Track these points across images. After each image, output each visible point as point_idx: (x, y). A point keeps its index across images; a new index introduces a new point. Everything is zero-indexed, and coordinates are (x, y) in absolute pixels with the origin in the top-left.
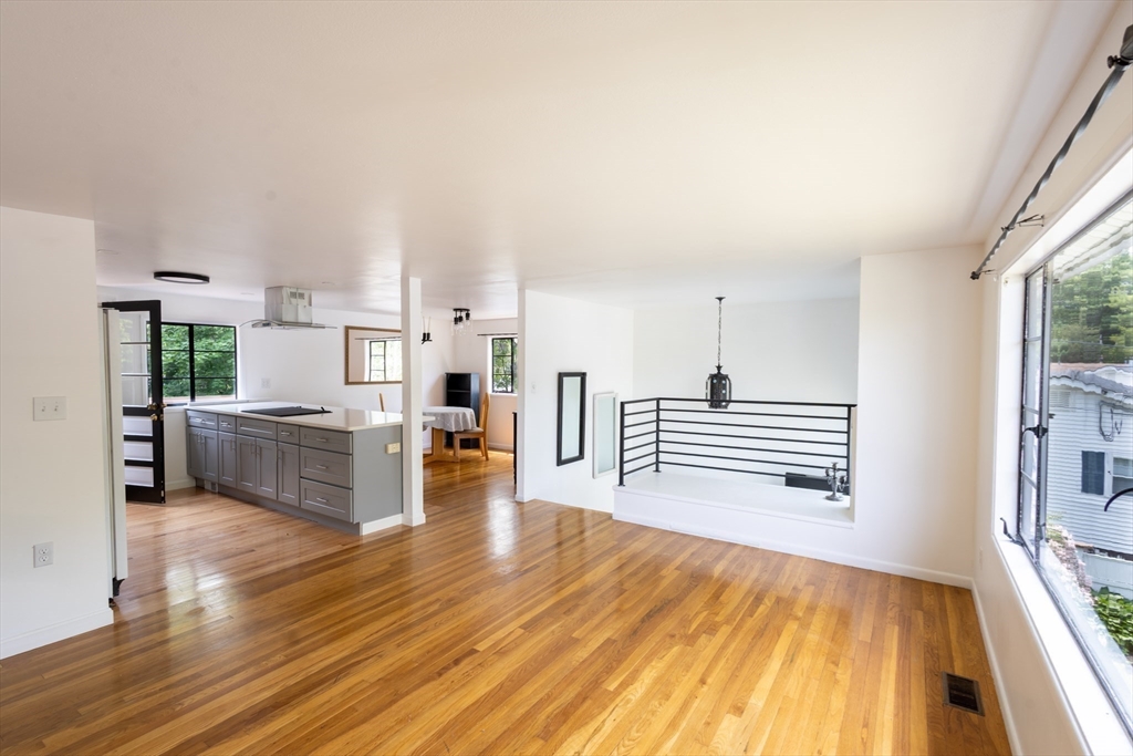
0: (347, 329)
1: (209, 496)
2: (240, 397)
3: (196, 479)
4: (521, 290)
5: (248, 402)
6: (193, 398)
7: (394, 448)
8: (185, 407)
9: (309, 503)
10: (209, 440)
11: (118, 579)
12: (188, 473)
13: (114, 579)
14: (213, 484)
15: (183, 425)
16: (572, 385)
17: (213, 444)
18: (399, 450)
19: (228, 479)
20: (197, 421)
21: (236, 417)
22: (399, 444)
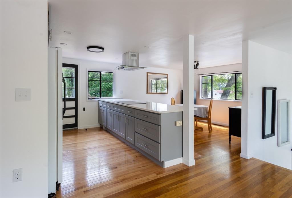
0: (148, 73)
1: (104, 132)
2: (114, 97)
3: (101, 125)
4: (245, 40)
5: (116, 98)
6: (100, 97)
7: (179, 123)
8: (98, 99)
9: (139, 144)
10: (104, 112)
11: (58, 183)
12: (98, 122)
13: (57, 182)
14: (105, 127)
15: (97, 106)
16: (269, 93)
17: (105, 113)
18: (182, 125)
19: (109, 127)
20: (101, 104)
21: (112, 104)
22: (182, 121)
